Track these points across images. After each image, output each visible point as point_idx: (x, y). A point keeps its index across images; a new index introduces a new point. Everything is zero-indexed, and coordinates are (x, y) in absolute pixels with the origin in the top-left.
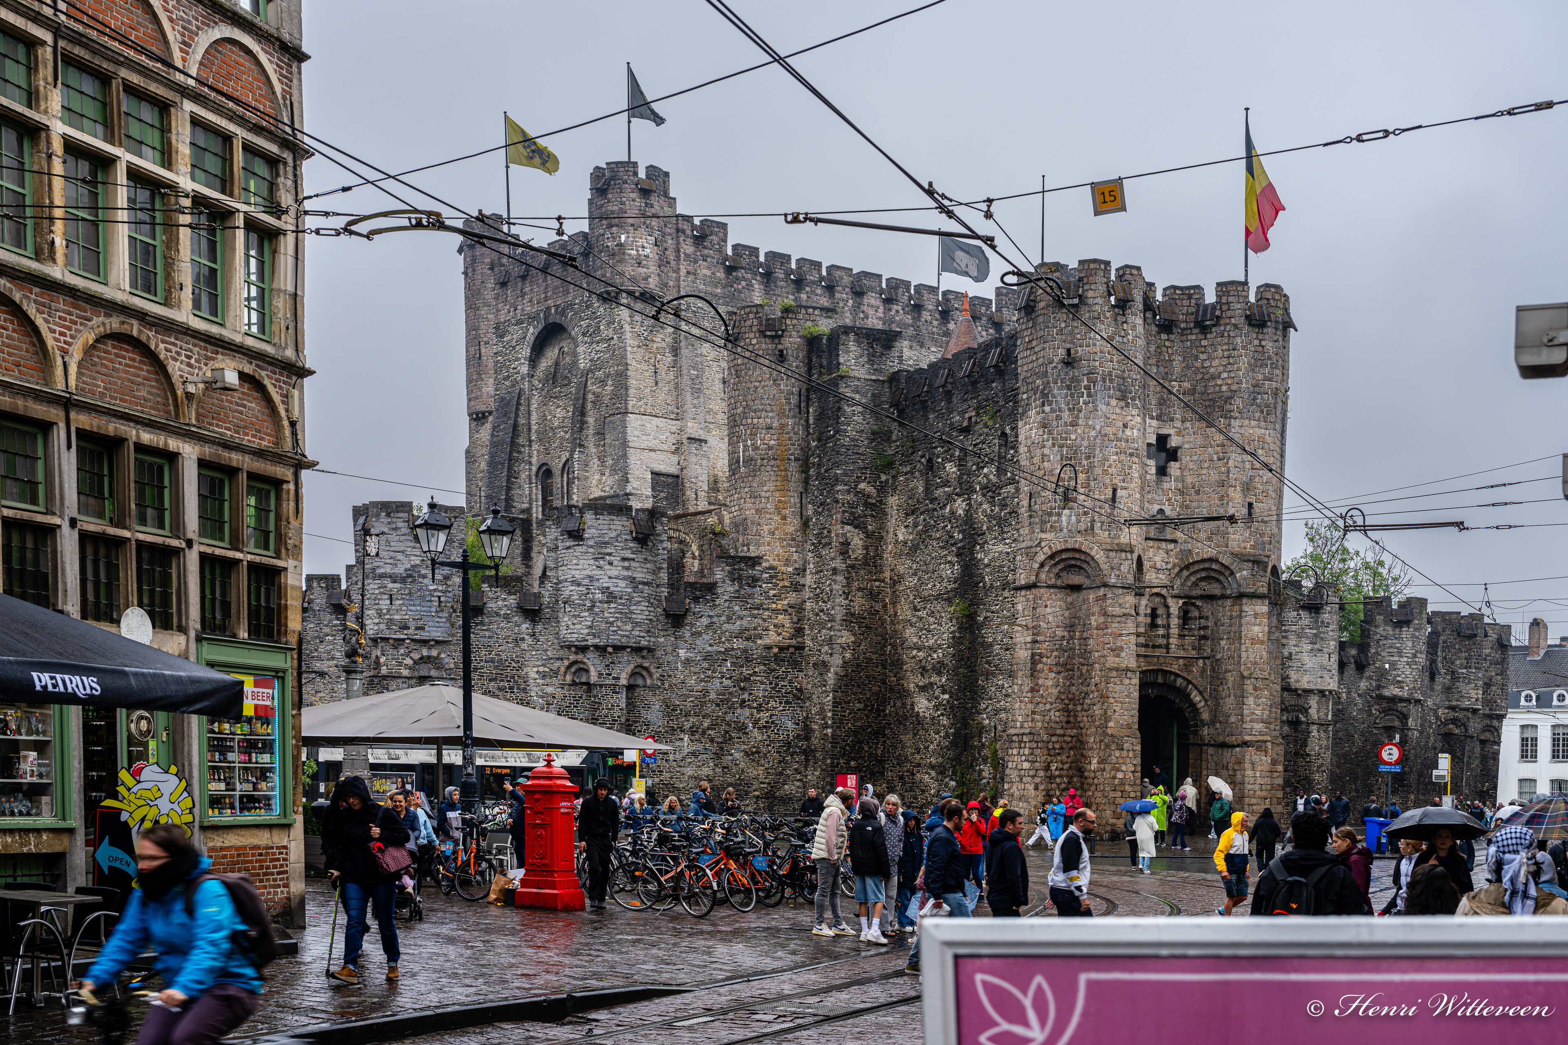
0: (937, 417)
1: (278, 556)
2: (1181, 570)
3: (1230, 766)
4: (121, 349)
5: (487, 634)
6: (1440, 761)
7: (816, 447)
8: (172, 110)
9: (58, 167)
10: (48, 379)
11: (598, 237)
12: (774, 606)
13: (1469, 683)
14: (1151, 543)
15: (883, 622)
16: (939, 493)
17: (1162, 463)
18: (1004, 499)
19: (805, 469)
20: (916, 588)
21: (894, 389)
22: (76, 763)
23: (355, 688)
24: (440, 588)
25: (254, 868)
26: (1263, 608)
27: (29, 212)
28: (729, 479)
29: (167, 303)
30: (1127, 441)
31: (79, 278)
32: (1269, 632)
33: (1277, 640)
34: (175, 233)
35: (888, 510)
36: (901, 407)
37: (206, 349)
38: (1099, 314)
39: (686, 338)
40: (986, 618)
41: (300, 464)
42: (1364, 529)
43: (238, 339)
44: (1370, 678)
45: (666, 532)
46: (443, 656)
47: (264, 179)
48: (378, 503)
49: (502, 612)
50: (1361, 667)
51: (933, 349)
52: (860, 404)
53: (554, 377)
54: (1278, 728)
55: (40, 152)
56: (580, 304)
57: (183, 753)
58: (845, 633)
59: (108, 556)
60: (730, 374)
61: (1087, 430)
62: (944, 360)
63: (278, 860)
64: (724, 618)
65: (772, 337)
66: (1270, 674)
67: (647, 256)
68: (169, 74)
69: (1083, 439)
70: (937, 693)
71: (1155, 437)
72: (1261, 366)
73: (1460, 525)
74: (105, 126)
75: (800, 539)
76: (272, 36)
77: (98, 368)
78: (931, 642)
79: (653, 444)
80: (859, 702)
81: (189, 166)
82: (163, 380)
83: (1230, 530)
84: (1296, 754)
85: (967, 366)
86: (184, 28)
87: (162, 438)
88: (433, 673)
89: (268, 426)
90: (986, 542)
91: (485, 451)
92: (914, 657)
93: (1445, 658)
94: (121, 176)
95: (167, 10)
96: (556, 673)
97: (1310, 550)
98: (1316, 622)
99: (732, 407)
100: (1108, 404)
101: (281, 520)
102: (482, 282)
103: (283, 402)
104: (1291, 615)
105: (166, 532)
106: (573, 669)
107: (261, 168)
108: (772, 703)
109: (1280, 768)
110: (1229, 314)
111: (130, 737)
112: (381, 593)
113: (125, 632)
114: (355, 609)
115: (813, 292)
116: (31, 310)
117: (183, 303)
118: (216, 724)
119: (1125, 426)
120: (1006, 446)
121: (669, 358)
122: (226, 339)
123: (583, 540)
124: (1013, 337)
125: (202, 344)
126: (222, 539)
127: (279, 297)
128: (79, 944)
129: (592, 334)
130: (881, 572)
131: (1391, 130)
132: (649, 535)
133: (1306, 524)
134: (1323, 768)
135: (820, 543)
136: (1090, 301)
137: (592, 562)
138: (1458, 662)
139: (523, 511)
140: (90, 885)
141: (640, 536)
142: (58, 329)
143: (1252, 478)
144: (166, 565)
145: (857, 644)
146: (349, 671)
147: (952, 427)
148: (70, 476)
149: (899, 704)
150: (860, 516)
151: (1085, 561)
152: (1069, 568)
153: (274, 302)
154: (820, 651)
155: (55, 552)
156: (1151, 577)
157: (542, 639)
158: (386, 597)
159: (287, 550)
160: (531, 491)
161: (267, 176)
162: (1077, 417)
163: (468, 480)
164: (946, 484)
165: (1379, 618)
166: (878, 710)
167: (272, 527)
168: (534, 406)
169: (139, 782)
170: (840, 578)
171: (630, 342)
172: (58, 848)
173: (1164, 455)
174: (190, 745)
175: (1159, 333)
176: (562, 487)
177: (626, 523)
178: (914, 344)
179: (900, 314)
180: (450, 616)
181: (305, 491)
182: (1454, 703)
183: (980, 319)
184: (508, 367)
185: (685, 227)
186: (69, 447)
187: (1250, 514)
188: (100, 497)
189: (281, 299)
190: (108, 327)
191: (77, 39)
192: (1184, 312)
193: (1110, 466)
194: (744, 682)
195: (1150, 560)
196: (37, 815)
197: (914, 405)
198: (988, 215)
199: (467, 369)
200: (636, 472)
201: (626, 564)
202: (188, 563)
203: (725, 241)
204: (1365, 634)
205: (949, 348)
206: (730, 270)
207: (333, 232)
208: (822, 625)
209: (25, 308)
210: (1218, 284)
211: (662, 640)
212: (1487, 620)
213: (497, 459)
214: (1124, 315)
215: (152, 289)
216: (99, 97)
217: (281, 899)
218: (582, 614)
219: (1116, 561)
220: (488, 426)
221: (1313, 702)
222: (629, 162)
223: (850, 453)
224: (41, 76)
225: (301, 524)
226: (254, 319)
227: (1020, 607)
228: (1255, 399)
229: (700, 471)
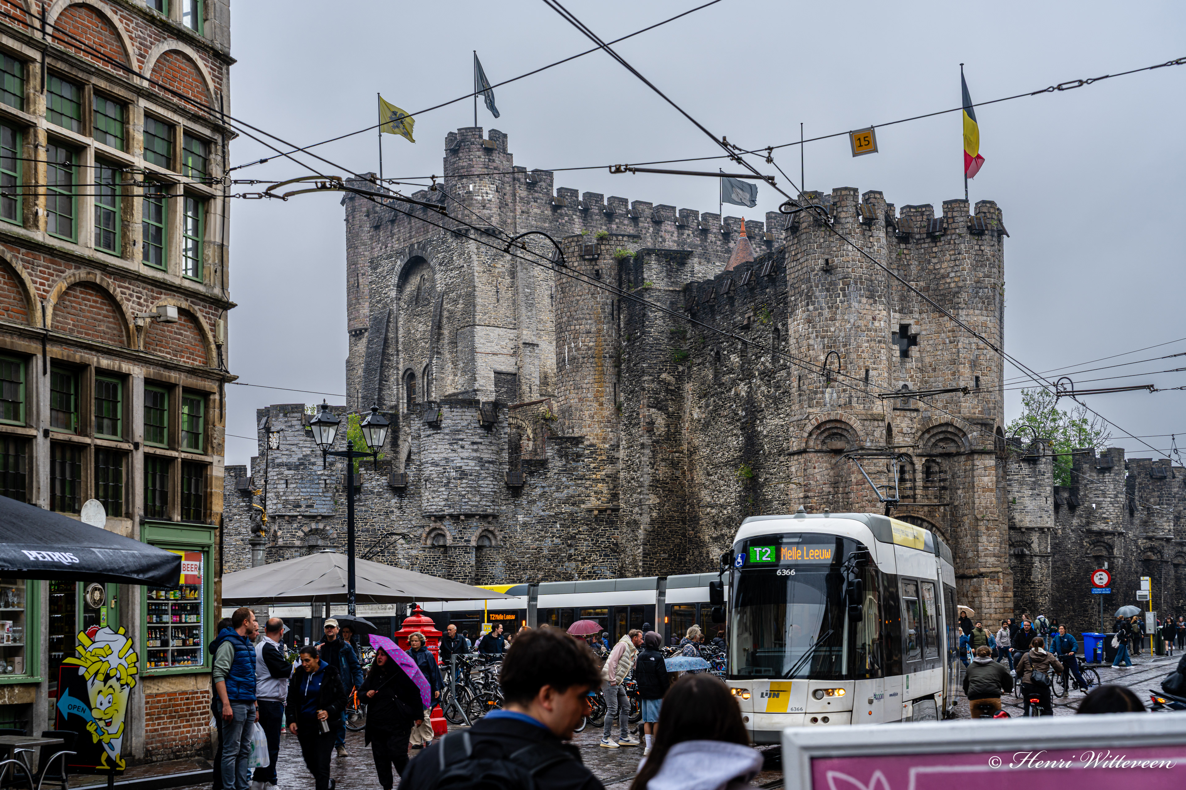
0: (723, 318)
1: (205, 453)
2: (923, 434)
3: (970, 594)
4: (87, 293)
5: (364, 508)
6: (1142, 583)
7: (627, 346)
8: (131, 106)
9: (42, 155)
10: (30, 321)
11: (452, 187)
12: (594, 476)
13: (1162, 517)
14: (898, 413)
15: (682, 486)
16: (725, 379)
17: (905, 348)
18: (778, 382)
19: (617, 364)
20: (708, 457)
21: (687, 297)
22: (43, 629)
23: (259, 558)
24: (326, 473)
25: (182, 710)
26: (990, 462)
27: (19, 191)
28: (556, 376)
29: (123, 256)
30: (876, 331)
31: (56, 240)
32: (997, 481)
33: (1004, 488)
34: (130, 202)
35: (685, 395)
36: (693, 311)
37: (152, 291)
38: (850, 230)
39: (521, 263)
40: (766, 479)
41: (224, 378)
42: (1073, 394)
43: (177, 281)
44: (1080, 516)
45: (506, 420)
46: (328, 528)
47: (200, 156)
48: (278, 405)
49: (376, 490)
50: (1073, 508)
51: (717, 264)
52: (662, 310)
53: (417, 299)
54: (1007, 560)
55: (28, 144)
56: (437, 240)
57: (127, 617)
58: (652, 496)
59: (72, 459)
60: (557, 291)
61: (843, 324)
62: (727, 273)
63: (201, 702)
64: (554, 488)
65: (590, 260)
66: (999, 516)
67: (490, 201)
68: (128, 79)
69: (840, 331)
70: (727, 543)
71: (898, 327)
72: (981, 266)
73: (1150, 388)
74: (79, 121)
75: (614, 421)
76: (207, 46)
77: (69, 310)
78: (722, 501)
79: (496, 349)
80: (665, 553)
81: (142, 149)
82: (119, 317)
83: (962, 399)
84: (1023, 581)
85: (746, 276)
86: (141, 43)
87: (117, 362)
88: (320, 543)
89: (199, 349)
90: (764, 417)
91: (362, 360)
92: (708, 514)
93: (1141, 497)
94: (90, 159)
95: (128, 31)
96: (419, 538)
97: (1026, 412)
98: (1035, 471)
99: (559, 317)
100: (860, 302)
101: (208, 424)
102: (360, 227)
103: (211, 330)
104: (1013, 466)
105: (118, 438)
106: (432, 535)
107: (197, 148)
108: (594, 556)
109: (1011, 594)
110: (954, 226)
111: (86, 605)
112: (278, 479)
113: (84, 519)
114: (260, 493)
115: (621, 223)
116: (19, 267)
117: (136, 255)
118: (154, 592)
119: (874, 319)
120: (778, 339)
121: (508, 280)
122: (168, 282)
123: (440, 429)
124: (782, 251)
125: (149, 287)
126: (162, 442)
127: (209, 247)
128: (44, 779)
129: (447, 264)
130: (681, 445)
131: (1085, 80)
132: (493, 423)
133: (1022, 392)
134: (1045, 593)
135: (630, 423)
136: (843, 221)
137: (447, 446)
138: (1152, 500)
139: (392, 408)
140: (52, 729)
141: (486, 424)
142: (39, 280)
143: (978, 357)
144: (118, 464)
145: (661, 505)
146: (254, 544)
147: (735, 325)
148: (44, 396)
149: (696, 553)
150: (662, 401)
151: (845, 430)
152: (832, 436)
153: (206, 252)
154: (632, 511)
155: (31, 457)
156: (898, 440)
157: (407, 511)
158: (283, 482)
159: (213, 447)
160: (398, 391)
161: (202, 153)
162: (835, 313)
163: (348, 384)
164: (731, 371)
165: (1086, 466)
166: (680, 559)
167: (201, 430)
168: (401, 323)
169: (94, 642)
170: (647, 451)
171: (477, 268)
172: (26, 700)
173: (905, 341)
174: (133, 610)
175: (899, 243)
176: (423, 386)
177: (475, 414)
178: (702, 261)
179: (690, 237)
180: (334, 495)
181: (227, 400)
182: (1151, 534)
183: (754, 238)
184: (380, 293)
185: (520, 176)
186: (45, 373)
187: (977, 385)
188: (68, 412)
189: (211, 249)
190: (77, 277)
191: (60, 56)
192: (918, 225)
193: (863, 352)
194: (571, 540)
195: (897, 426)
196: (12, 672)
197: (704, 309)
198: (769, 160)
199: (348, 296)
200: (482, 372)
201: (475, 447)
202: (135, 462)
203: (551, 186)
204: (1075, 480)
205: (731, 262)
206: (555, 208)
207: (257, 196)
208: (633, 490)
209: (14, 265)
210: (945, 203)
211: (504, 507)
212: (1174, 464)
213: (372, 367)
214: (870, 230)
215: (112, 245)
216: (75, 99)
217: (203, 735)
218: (440, 490)
219: (870, 428)
220: (364, 340)
221: (1035, 538)
222: (476, 127)
223: (653, 350)
224: (31, 85)
225: (224, 427)
226: (190, 266)
227: (793, 469)
228: (977, 293)
229: (533, 369)
